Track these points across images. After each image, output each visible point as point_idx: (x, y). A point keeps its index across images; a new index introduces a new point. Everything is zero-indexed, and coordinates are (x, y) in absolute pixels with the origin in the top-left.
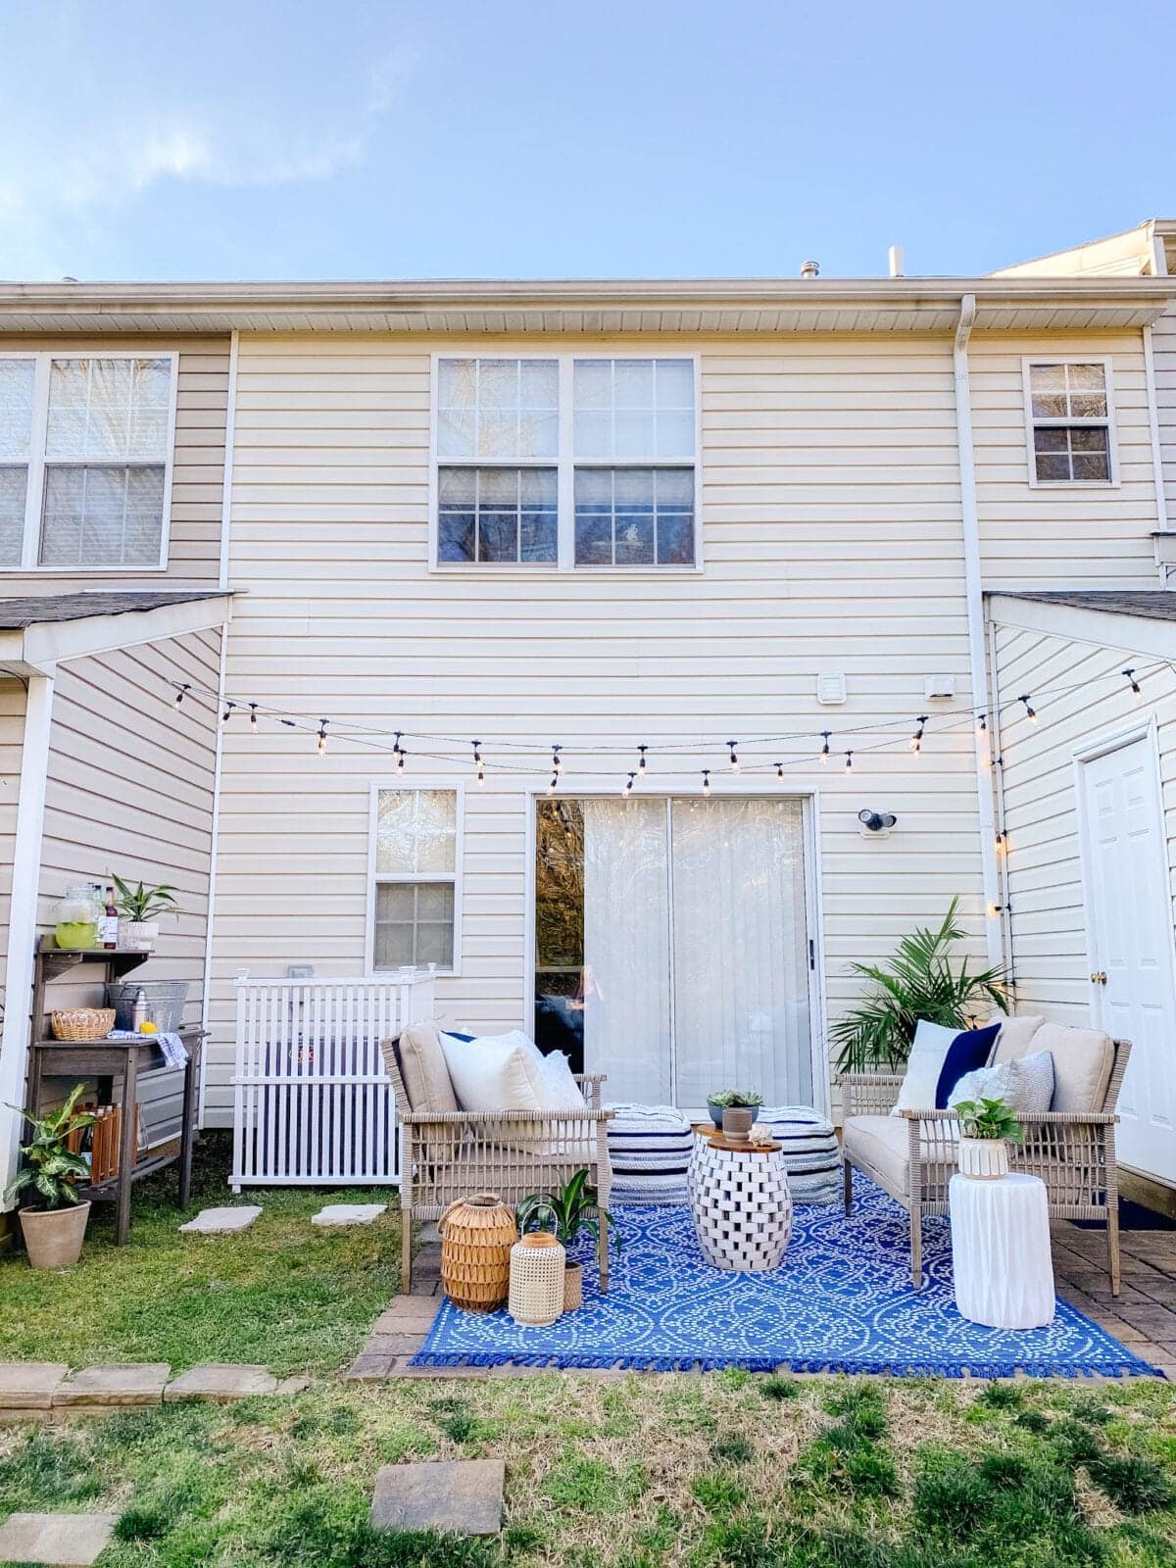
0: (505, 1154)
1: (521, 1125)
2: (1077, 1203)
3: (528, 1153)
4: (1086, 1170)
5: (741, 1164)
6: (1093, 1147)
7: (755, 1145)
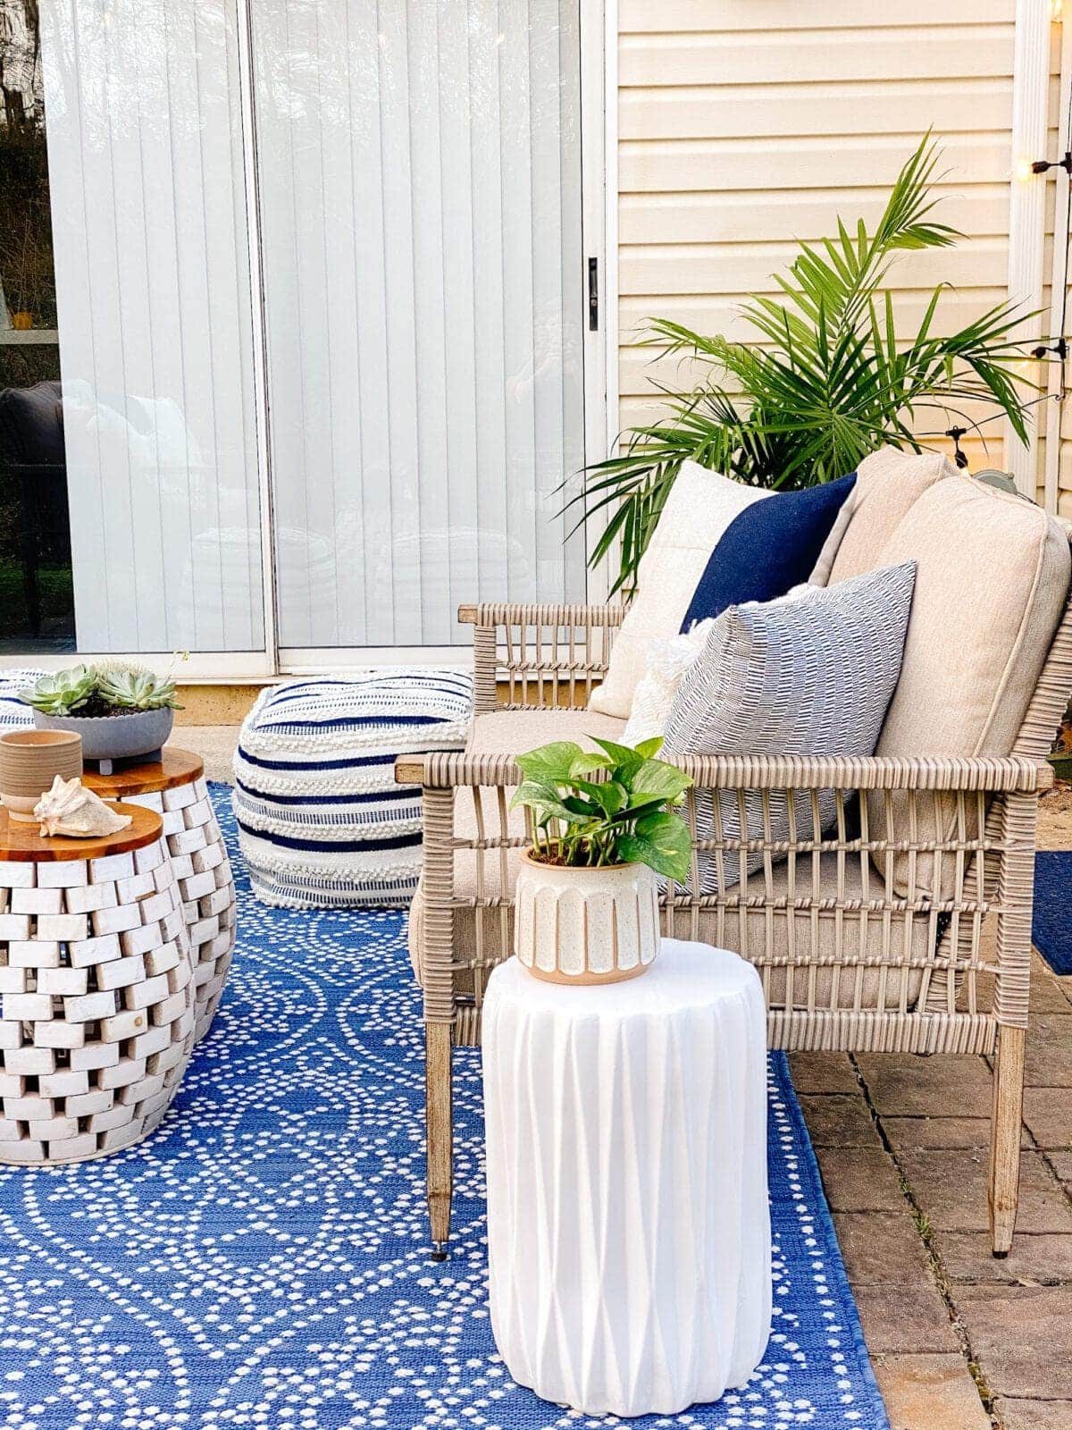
2: (912, 1008)
4: (945, 918)
6: (970, 856)
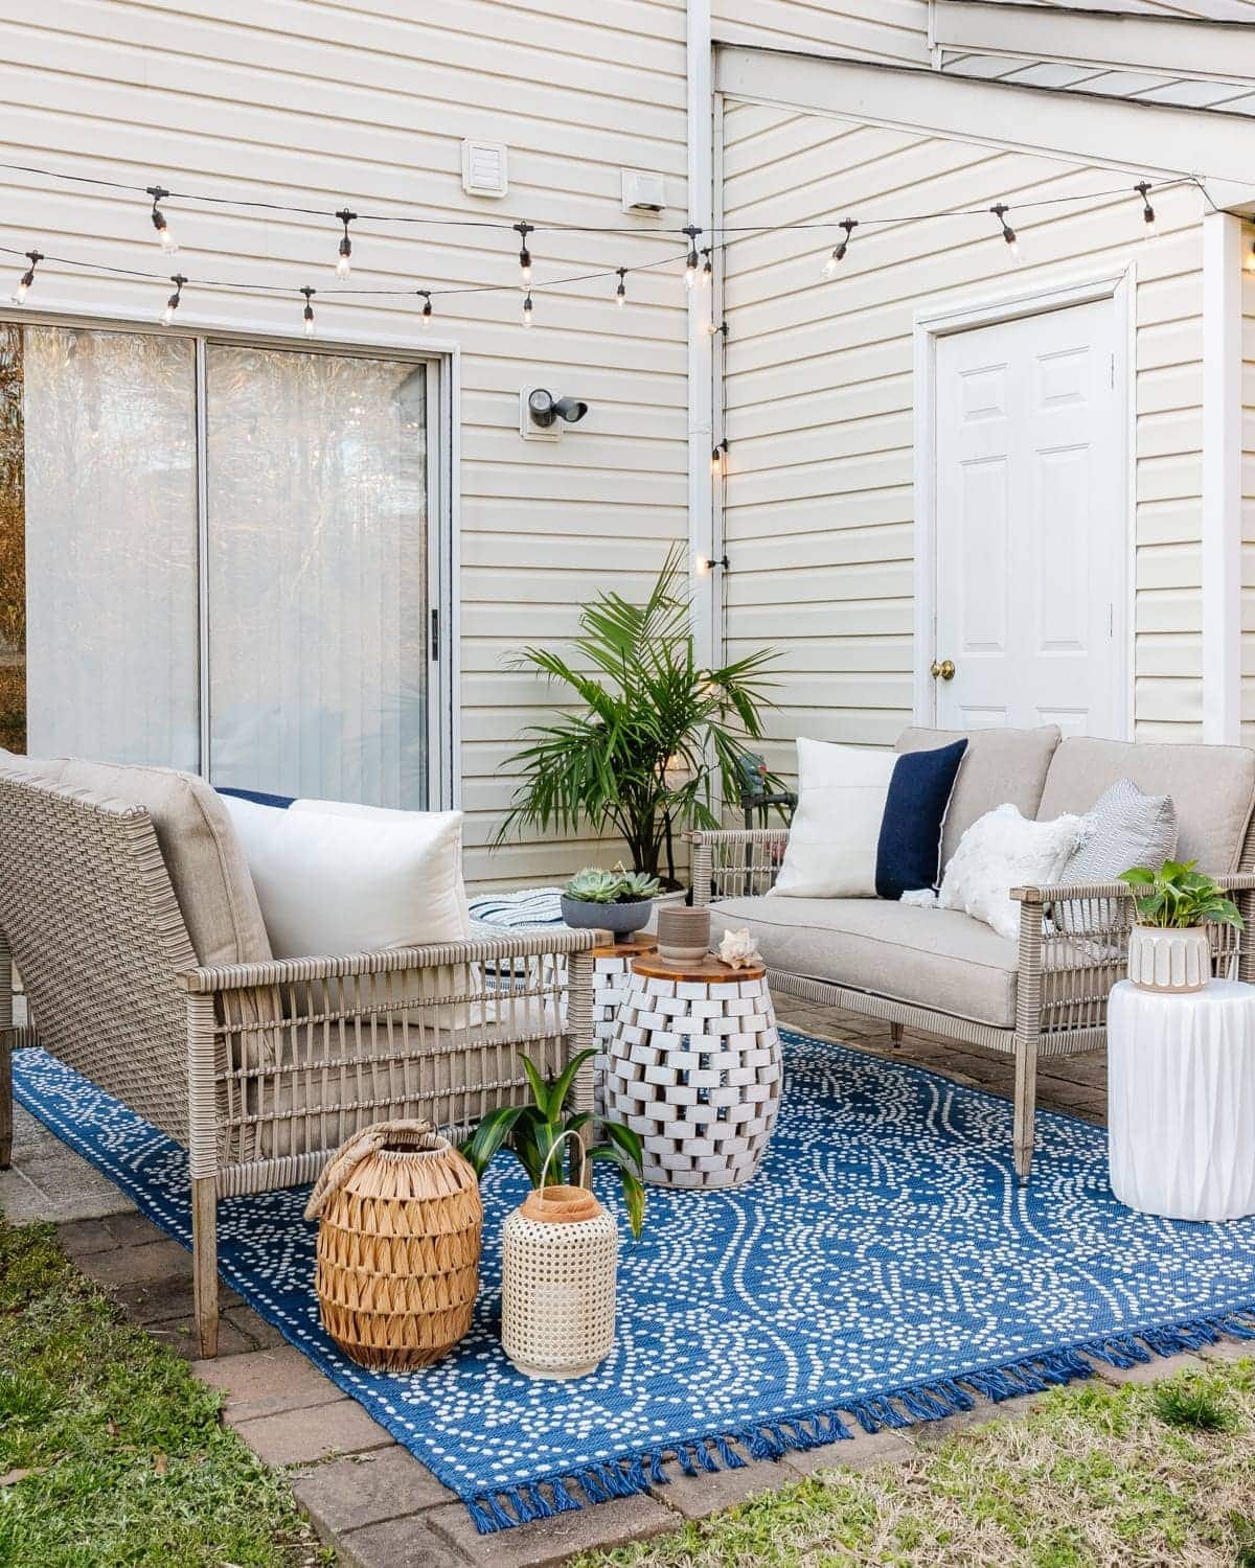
0: (382, 1036)
1: (442, 973)
3: (427, 1028)
5: (724, 1002)
7: (736, 966)
